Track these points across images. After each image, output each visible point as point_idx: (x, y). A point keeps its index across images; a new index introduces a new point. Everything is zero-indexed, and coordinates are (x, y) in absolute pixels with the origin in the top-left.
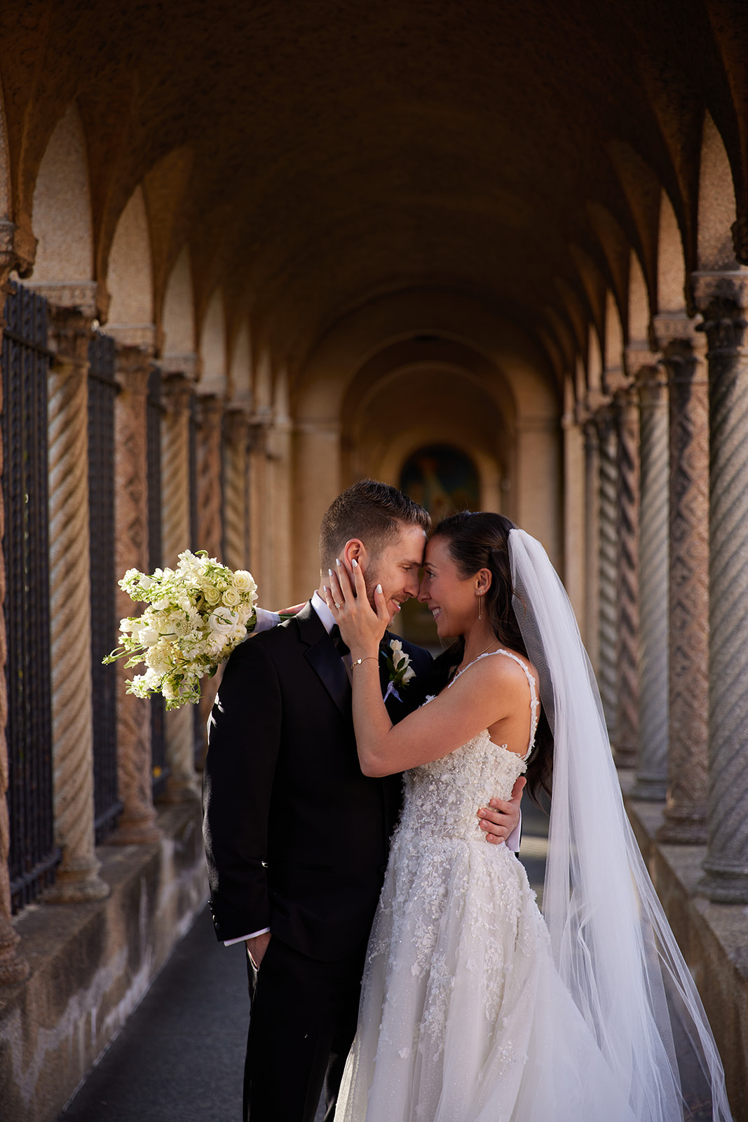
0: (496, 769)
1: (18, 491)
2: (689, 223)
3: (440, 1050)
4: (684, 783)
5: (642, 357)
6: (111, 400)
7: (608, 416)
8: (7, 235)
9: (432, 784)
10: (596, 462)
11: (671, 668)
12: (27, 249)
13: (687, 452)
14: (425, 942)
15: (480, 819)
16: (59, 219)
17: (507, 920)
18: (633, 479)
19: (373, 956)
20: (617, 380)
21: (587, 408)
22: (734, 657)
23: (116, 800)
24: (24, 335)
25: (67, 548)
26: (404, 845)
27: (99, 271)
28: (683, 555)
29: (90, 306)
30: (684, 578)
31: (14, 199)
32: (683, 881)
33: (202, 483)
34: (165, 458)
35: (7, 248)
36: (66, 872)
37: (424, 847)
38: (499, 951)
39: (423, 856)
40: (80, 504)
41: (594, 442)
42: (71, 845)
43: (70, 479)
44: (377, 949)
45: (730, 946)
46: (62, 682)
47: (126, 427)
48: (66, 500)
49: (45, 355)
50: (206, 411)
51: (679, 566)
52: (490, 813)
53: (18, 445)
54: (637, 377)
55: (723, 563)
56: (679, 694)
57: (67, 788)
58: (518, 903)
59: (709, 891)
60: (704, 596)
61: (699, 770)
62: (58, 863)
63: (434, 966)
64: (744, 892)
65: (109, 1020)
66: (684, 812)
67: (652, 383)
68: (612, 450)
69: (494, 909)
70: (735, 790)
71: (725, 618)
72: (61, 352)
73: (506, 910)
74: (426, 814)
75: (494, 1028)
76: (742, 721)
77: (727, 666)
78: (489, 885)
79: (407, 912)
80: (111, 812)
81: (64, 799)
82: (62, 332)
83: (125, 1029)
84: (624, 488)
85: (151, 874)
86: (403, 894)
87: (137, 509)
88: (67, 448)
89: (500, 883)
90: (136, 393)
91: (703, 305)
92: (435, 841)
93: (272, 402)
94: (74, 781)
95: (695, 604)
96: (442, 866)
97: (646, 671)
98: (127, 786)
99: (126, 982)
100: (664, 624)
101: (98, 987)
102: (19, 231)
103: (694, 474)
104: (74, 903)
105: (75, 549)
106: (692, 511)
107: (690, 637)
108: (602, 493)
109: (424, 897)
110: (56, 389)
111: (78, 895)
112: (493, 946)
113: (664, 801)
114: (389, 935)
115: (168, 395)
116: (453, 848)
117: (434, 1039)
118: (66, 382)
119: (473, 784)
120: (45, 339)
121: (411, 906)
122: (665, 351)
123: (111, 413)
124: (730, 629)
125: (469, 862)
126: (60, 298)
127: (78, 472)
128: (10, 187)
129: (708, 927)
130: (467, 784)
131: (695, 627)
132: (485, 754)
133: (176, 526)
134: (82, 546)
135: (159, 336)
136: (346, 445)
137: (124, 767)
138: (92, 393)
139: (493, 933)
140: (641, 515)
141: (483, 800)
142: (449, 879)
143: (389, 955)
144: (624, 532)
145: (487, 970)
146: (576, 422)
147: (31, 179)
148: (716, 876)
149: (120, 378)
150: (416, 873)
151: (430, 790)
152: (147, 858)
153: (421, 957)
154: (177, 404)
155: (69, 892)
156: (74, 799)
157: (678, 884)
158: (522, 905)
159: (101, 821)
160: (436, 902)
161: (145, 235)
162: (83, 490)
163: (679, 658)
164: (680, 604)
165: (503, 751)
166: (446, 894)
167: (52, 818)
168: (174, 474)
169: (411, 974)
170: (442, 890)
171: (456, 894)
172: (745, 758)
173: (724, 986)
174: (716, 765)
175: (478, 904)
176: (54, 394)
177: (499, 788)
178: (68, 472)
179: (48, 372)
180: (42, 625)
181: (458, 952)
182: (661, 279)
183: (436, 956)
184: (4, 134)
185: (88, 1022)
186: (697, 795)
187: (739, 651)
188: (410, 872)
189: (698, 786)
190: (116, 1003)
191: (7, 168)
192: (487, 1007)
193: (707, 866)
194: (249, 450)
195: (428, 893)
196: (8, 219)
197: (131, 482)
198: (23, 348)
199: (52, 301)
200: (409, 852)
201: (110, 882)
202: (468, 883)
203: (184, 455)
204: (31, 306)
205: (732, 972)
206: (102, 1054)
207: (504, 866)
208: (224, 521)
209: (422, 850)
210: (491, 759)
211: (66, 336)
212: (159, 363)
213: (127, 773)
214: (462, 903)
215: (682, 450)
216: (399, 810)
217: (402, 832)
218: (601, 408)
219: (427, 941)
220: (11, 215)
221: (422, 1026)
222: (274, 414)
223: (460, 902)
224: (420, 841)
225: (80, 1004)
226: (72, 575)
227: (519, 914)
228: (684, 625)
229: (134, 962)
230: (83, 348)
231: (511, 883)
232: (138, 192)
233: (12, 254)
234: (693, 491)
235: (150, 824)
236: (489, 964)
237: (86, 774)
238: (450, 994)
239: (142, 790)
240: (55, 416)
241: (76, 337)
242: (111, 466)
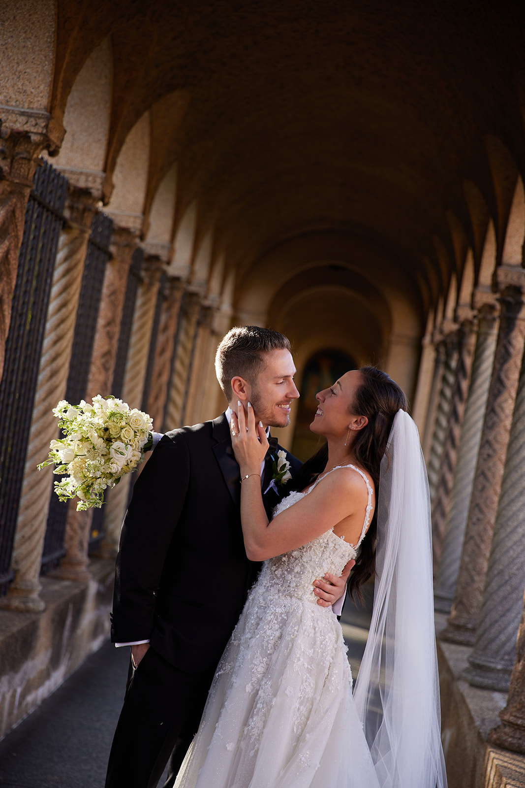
0: (334, 553)
1: (25, 310)
3: (256, 749)
4: (465, 601)
5: (486, 297)
6: (104, 264)
7: (455, 339)
8: (44, 122)
9: (285, 556)
10: (441, 371)
11: (470, 518)
12: (57, 135)
13: (506, 366)
14: (259, 669)
15: (315, 587)
16: (86, 124)
17: (322, 664)
18: (465, 385)
19: (220, 673)
20: (466, 313)
21: (441, 332)
22: (515, 514)
23: (61, 547)
24: (47, 200)
25: (54, 359)
26: (257, 597)
27: (109, 166)
28: (491, 439)
29: (98, 190)
30: (489, 456)
31: (53, 97)
32: (453, 668)
33: (161, 339)
34: (137, 314)
35: (42, 131)
36: (16, 589)
37: (271, 600)
38: (312, 686)
39: (269, 607)
40: (69, 330)
41: (443, 357)
42: (23, 570)
43: (64, 310)
44: (224, 668)
45: (478, 717)
46: (35, 454)
47: (111, 284)
48: (58, 325)
49: (60, 219)
50: (172, 288)
51: (487, 447)
52: (323, 583)
53: (30, 278)
54: (480, 311)
55: (518, 446)
56: (472, 538)
57: (26, 529)
58: (332, 653)
59: (470, 677)
60: (501, 471)
61: (477, 593)
62: (11, 581)
63: (262, 687)
64: (495, 681)
65: (29, 698)
66: (462, 622)
67: (489, 317)
68: (454, 364)
69: (313, 654)
70: (500, 608)
71: (513, 486)
72: (72, 219)
73: (322, 656)
74: (277, 577)
75: (298, 740)
76: (513, 560)
77: (509, 520)
78: (313, 636)
79: (250, 646)
80: (56, 554)
81: (23, 537)
82: (76, 205)
83: (40, 707)
84: (458, 390)
85: (78, 603)
86: (250, 633)
87: (110, 343)
88: (66, 288)
89: (321, 636)
90: (122, 261)
92: (279, 597)
93: (221, 293)
94: (32, 525)
95: (494, 475)
96: (281, 617)
97: (452, 520)
98: (72, 538)
99: (46, 675)
100: (469, 489)
101: (25, 673)
102: (53, 120)
103: (508, 383)
104: (18, 611)
105: (60, 361)
106: (502, 409)
107: (487, 498)
108: (442, 393)
109: (264, 637)
110: (64, 245)
111: (22, 606)
112: (308, 680)
113: (449, 613)
114: (235, 660)
115: (146, 270)
116: (291, 605)
117: (252, 740)
118: (72, 242)
119: (315, 561)
120: (62, 208)
121: (254, 641)
122: (502, 293)
123: (103, 272)
124: (516, 493)
125: (301, 617)
126: (78, 180)
127: (70, 306)
128: (52, 88)
129: (464, 702)
130: (311, 560)
131: (491, 492)
132: (328, 541)
133: (137, 364)
134: (65, 360)
135: (145, 225)
137: (71, 525)
138: (89, 256)
139: (309, 671)
140: (466, 411)
141: (320, 573)
142: (284, 627)
143: (232, 675)
144: (453, 422)
145: (301, 697)
146: (432, 341)
147: (68, 87)
148: (477, 667)
149: (113, 249)
150: (262, 618)
151: (283, 560)
152: (76, 591)
153: (254, 679)
154: (152, 278)
155: (16, 603)
156: (29, 538)
157: (449, 670)
158: (335, 654)
159: (47, 559)
160: (272, 642)
161: (147, 150)
162: (72, 320)
163: (476, 511)
164: (483, 474)
165: (341, 541)
166: (280, 637)
167: (12, 548)
168: (142, 326)
169: (246, 690)
170: (278, 634)
171: (287, 638)
172: (511, 586)
173: (469, 744)
174: (489, 589)
175: (303, 648)
176: (62, 248)
177: (333, 567)
178: (63, 305)
179: (61, 232)
180: (27, 410)
181: (281, 681)
182: (508, 241)
183: (265, 680)
184: (53, 49)
185: (13, 696)
186: (473, 611)
187: (519, 510)
188: (258, 617)
189: (475, 604)
190: (37, 688)
191: (52, 74)
192: (296, 724)
193: (471, 659)
194: (199, 324)
195: (267, 634)
196: (46, 111)
197: (109, 324)
198: (45, 210)
199: (72, 182)
200: (260, 603)
201: (47, 602)
202: (297, 632)
203: (151, 314)
204: (56, 181)
205: (476, 735)
206: (20, 721)
207: (326, 624)
208: (172, 370)
209: (268, 602)
210: (331, 545)
211: (77, 208)
212: (143, 245)
213: (73, 530)
214: (290, 645)
215: (502, 365)
216: (258, 572)
217: (257, 588)
218: (451, 333)
219: (261, 669)
220: (49, 108)
221: (246, 729)
222: (221, 302)
223: (289, 645)
224: (269, 596)
225: (10, 682)
226: (54, 379)
227: (332, 661)
228: (483, 489)
229: (55, 662)
230: (89, 219)
231: (329, 637)
232: (146, 114)
233: (45, 136)
234: (505, 395)
235: (83, 568)
236: (303, 693)
237: (42, 522)
238: (270, 710)
239: (81, 543)
240: (60, 264)
241: (85, 210)
242: (97, 310)
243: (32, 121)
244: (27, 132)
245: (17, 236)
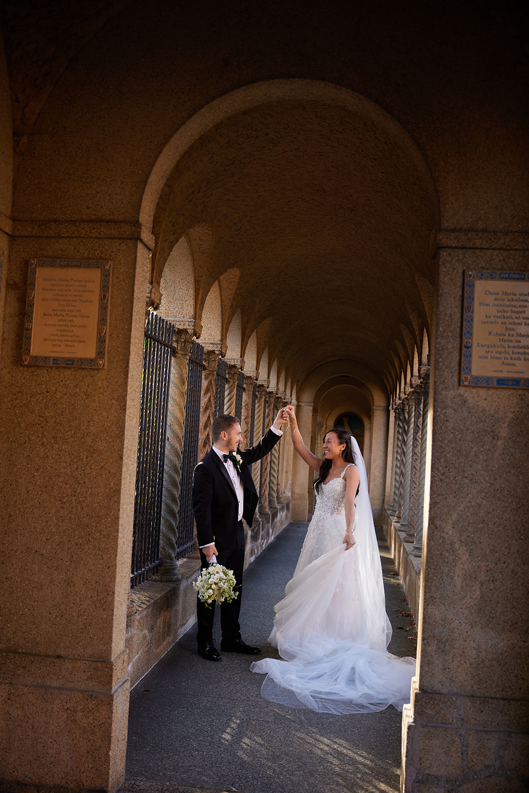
2: (420, 351)
5: (409, 389)
6: (242, 393)
7: (401, 407)
8: (220, 346)
11: (411, 487)
12: (225, 350)
18: (406, 427)
20: (403, 396)
21: (396, 404)
24: (222, 373)
27: (242, 355)
28: (416, 452)
29: (239, 365)
30: (416, 459)
31: (222, 335)
35: (219, 349)
41: (397, 416)
47: (246, 401)
49: (225, 379)
50: (270, 397)
51: (415, 455)
54: (408, 395)
59: (414, 553)
68: (402, 418)
72: (230, 378)
82: (231, 372)
84: (404, 430)
87: (247, 426)
88: (229, 407)
90: (249, 391)
91: (422, 376)
93: (291, 396)
100: (410, 473)
102: (223, 345)
108: (398, 432)
115: (258, 391)
118: (230, 387)
120: (225, 375)
122: (415, 388)
123: (242, 397)
126: (232, 363)
129: (411, 562)
135: (258, 374)
136: (315, 411)
138: (237, 390)
140: (407, 439)
144: (403, 444)
146: (393, 408)
147: (227, 330)
148: (416, 548)
149: (245, 386)
154: (261, 394)
161: (256, 342)
163: (413, 484)
164: (414, 467)
176: (227, 390)
179: (226, 384)
182: (414, 366)
184: (221, 317)
191: (221, 327)
193: (414, 546)
196: (220, 341)
198: (221, 378)
199: (230, 364)
203: (262, 410)
211: (231, 374)
212: (257, 382)
218: (399, 404)
222: (291, 399)
230: (236, 377)
232: (255, 331)
233: (221, 351)
241: (234, 374)
242: (241, 413)
243: (215, 346)
244: (214, 350)
245: (213, 391)
